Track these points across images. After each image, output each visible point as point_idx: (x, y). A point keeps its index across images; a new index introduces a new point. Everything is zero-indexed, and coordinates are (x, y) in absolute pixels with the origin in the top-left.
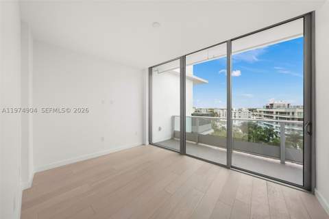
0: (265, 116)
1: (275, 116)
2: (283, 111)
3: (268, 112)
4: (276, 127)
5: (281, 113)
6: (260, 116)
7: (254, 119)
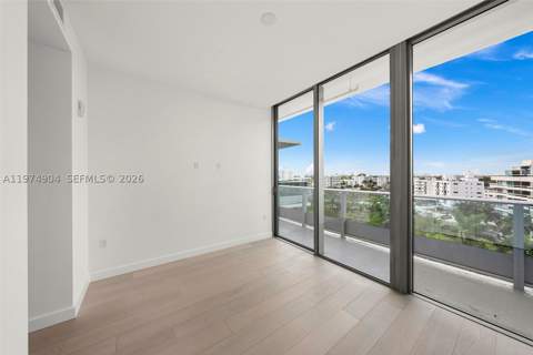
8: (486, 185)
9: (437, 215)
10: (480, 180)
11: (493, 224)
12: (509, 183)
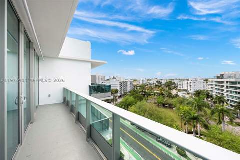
0: (216, 85)
1: (226, 86)
2: (233, 80)
3: (219, 82)
4: (228, 95)
5: (232, 83)
6: (212, 85)
7: (208, 88)
8: (207, 83)
9: (187, 96)
10: (205, 81)
11: (210, 99)
12: (216, 82)
